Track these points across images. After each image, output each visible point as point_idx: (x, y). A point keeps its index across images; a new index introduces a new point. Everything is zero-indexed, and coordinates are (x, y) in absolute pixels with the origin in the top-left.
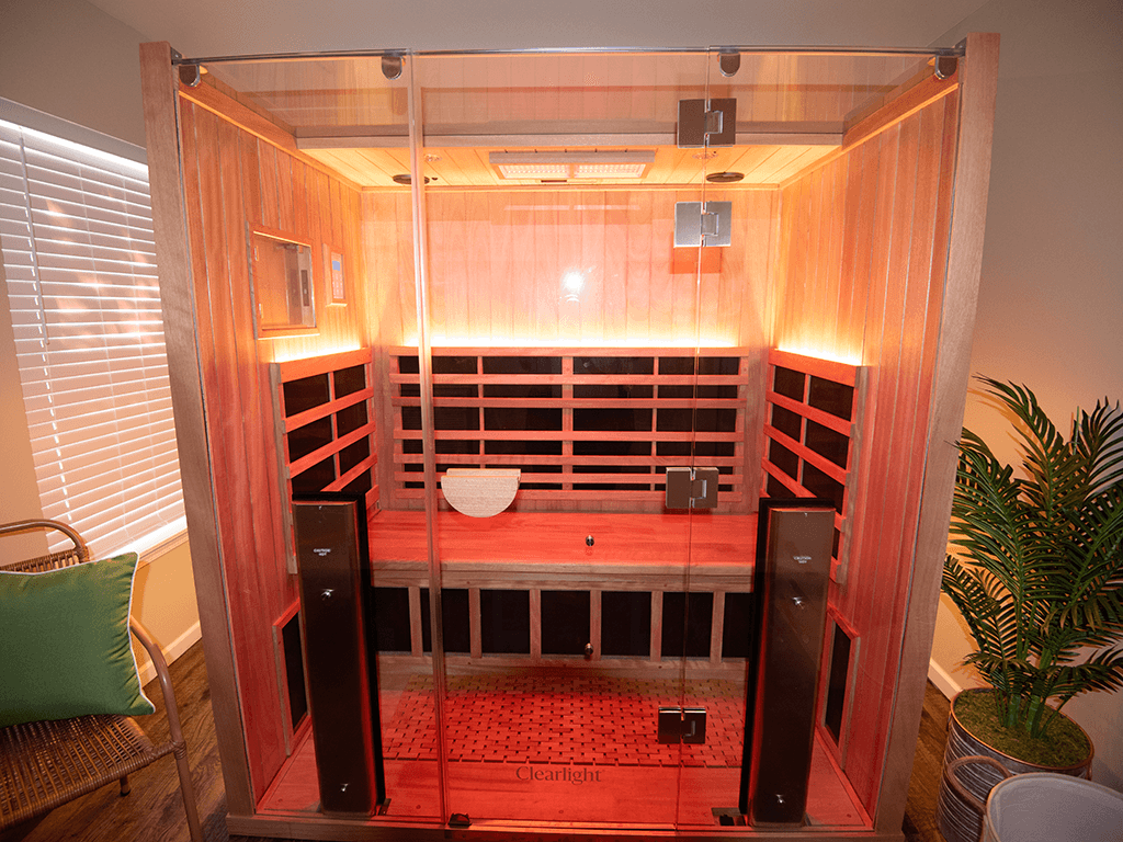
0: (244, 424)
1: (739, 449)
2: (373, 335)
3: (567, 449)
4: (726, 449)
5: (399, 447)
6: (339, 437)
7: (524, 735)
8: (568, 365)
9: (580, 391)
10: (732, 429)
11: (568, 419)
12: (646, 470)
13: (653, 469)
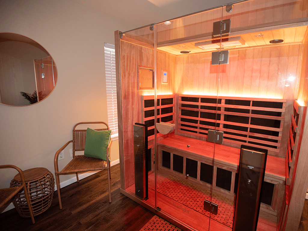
0: (133, 108)
1: (280, 135)
2: (177, 91)
3: (221, 126)
4: (276, 134)
5: (180, 119)
6: (161, 114)
7: (186, 198)
8: (223, 101)
9: (227, 109)
10: (279, 127)
11: (222, 117)
12: (246, 136)
13: (248, 136)
